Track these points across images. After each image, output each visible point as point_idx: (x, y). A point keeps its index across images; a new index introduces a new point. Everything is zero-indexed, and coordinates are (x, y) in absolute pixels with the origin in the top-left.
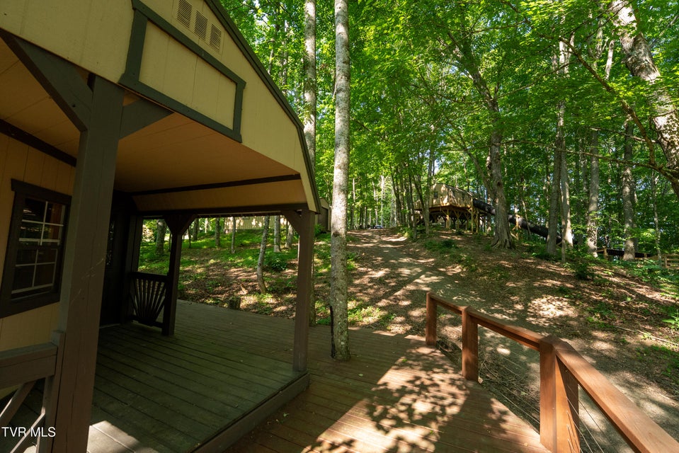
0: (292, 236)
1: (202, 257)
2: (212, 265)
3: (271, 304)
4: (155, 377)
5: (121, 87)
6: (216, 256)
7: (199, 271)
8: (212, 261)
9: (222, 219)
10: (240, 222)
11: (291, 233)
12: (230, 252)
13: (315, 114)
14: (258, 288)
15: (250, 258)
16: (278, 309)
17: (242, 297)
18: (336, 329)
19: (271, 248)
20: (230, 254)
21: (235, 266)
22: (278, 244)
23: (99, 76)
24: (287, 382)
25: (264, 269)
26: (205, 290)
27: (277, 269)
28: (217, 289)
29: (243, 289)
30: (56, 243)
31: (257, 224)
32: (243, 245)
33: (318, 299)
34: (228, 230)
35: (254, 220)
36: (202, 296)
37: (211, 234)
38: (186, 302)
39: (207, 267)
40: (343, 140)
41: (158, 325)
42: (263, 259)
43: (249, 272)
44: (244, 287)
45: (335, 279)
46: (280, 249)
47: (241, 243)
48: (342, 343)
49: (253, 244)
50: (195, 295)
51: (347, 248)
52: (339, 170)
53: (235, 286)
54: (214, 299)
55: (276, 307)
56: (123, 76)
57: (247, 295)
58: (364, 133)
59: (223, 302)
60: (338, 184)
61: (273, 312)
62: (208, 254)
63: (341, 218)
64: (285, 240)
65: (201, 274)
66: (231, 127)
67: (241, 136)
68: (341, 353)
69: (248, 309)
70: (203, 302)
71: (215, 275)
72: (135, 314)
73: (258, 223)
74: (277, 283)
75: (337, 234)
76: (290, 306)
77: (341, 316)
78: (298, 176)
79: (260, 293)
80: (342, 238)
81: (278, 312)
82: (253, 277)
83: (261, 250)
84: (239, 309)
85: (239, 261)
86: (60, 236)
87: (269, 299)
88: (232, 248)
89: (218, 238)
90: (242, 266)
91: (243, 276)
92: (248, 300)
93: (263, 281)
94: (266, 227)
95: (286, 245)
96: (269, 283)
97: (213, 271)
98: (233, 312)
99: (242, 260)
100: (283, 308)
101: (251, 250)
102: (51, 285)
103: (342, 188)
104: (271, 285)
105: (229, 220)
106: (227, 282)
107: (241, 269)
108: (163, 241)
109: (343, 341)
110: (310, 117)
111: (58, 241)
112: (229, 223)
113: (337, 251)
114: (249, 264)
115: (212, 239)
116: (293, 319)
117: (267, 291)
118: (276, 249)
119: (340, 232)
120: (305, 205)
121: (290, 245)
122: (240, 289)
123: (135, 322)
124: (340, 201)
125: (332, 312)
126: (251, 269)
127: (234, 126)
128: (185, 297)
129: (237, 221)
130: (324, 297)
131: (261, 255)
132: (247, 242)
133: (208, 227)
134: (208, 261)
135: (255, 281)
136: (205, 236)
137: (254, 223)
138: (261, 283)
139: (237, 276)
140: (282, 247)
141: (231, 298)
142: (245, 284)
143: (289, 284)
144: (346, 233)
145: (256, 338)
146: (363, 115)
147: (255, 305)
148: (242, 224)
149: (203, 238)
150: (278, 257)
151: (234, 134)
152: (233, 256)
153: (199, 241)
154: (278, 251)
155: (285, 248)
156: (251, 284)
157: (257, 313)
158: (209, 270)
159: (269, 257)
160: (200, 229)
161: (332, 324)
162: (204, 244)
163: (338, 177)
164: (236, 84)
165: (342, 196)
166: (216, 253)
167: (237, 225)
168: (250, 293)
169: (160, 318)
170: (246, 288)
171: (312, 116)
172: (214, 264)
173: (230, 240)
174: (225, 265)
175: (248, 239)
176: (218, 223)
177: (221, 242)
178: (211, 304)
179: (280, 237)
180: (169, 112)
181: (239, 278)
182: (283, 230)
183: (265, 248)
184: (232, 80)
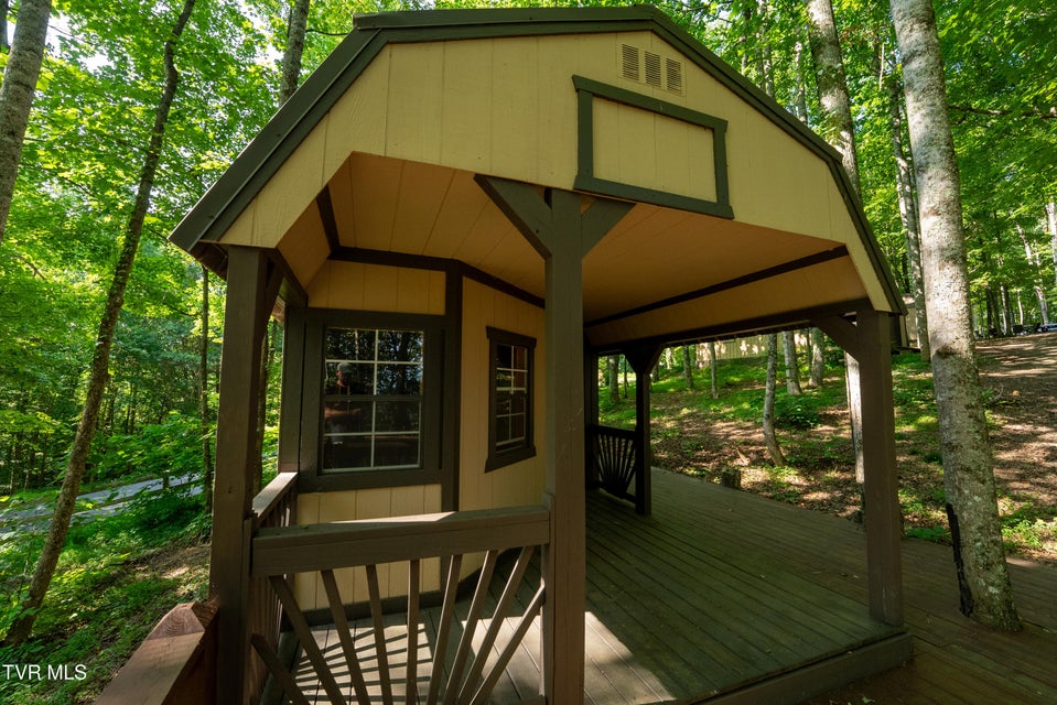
0: (822, 365)
1: (670, 405)
2: (686, 416)
3: (798, 486)
4: (638, 570)
5: (576, 193)
6: (690, 402)
7: (668, 425)
8: (685, 411)
9: (691, 347)
10: (721, 348)
11: (820, 359)
12: (712, 396)
13: (850, 126)
14: (767, 456)
15: (746, 406)
16: (813, 496)
17: (742, 469)
18: (971, 556)
19: (784, 387)
20: (711, 400)
21: (723, 418)
22: (796, 379)
23: (556, 189)
24: (862, 638)
25: (776, 425)
26: (682, 454)
27: (800, 424)
28: (699, 454)
29: (742, 456)
30: (523, 392)
31: (749, 349)
32: (730, 385)
33: (901, 486)
34: (703, 363)
35: (743, 342)
36: (678, 463)
37: (678, 370)
38: (658, 469)
39: (679, 420)
40: (935, 154)
41: (629, 497)
42: (771, 407)
43: (748, 428)
44: (743, 453)
45: (952, 448)
46: (800, 390)
47: (728, 382)
48: (992, 590)
49: (749, 382)
50: (669, 460)
51: (979, 383)
52: (934, 219)
53: (726, 450)
54: (697, 468)
55: (806, 492)
56: (578, 178)
57: (749, 466)
58: (973, 125)
59: (712, 475)
60: (934, 247)
61: (804, 501)
62: (677, 401)
63: (954, 316)
64: (806, 373)
65: (672, 430)
66: (713, 199)
67: (731, 207)
68: (990, 611)
69: (754, 490)
70: (681, 472)
71: (693, 432)
72: (600, 479)
73: (751, 347)
74: (802, 450)
75: (946, 353)
76: (838, 494)
77: (980, 528)
78: (841, 251)
79: (773, 465)
80: (964, 361)
81: (813, 502)
82: (756, 436)
83: (767, 391)
84: (739, 488)
85: (727, 410)
86: (526, 383)
87: (791, 477)
88: (713, 390)
89: (689, 375)
90: (734, 419)
91: (737, 435)
92: (753, 476)
93: (777, 445)
94: (774, 353)
95: (810, 382)
96: (786, 448)
97: (690, 427)
98: (729, 492)
99: (733, 409)
100: (821, 495)
101: (745, 393)
102: (523, 438)
103: (948, 254)
104: (792, 452)
105: (703, 347)
106: (713, 444)
107: (733, 423)
108: (617, 384)
109: (993, 584)
110: (839, 137)
111: (524, 389)
112: (704, 352)
113: (950, 389)
114: (746, 415)
115: (680, 377)
116: (847, 517)
117: (785, 462)
118: (792, 389)
119: (956, 346)
120: (864, 303)
121: (819, 381)
122: (736, 457)
123: (602, 491)
124: (945, 282)
125: (953, 518)
126: (749, 424)
127: (717, 195)
128: (657, 463)
129: (716, 347)
130: (916, 484)
131: (767, 399)
132: (736, 379)
133: (672, 361)
134: (679, 410)
135: (761, 444)
136: (669, 374)
137: (744, 347)
138: (773, 448)
139: (728, 435)
140: (803, 385)
141: (724, 470)
142: (744, 448)
143: (828, 453)
144: (972, 348)
145: (778, 542)
146: (966, 87)
147: (767, 485)
148: (723, 351)
149: (667, 378)
150: (800, 403)
151: (720, 208)
152: (717, 403)
153: (662, 382)
154: (797, 392)
155: (808, 387)
156: (753, 448)
157: (771, 498)
158: (682, 424)
159: (783, 404)
160: (661, 364)
161: (957, 544)
162: (670, 385)
163: (934, 231)
164: (713, 130)
165: (951, 270)
166: (688, 399)
167: (717, 354)
168: (754, 464)
169: (632, 489)
170: (746, 454)
171: (844, 134)
172: (689, 416)
173: (709, 378)
174: (706, 416)
175: (737, 375)
176: (687, 352)
177: (695, 382)
178: (692, 476)
179: (796, 367)
180: (632, 205)
181: (731, 438)
182: (801, 355)
183: (774, 388)
184: (705, 127)
